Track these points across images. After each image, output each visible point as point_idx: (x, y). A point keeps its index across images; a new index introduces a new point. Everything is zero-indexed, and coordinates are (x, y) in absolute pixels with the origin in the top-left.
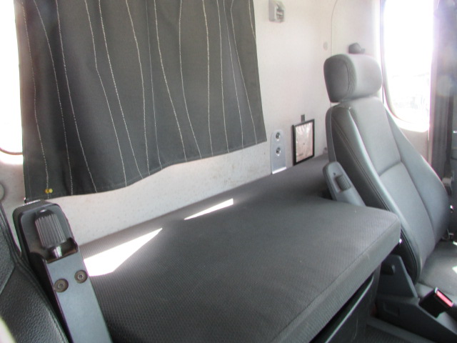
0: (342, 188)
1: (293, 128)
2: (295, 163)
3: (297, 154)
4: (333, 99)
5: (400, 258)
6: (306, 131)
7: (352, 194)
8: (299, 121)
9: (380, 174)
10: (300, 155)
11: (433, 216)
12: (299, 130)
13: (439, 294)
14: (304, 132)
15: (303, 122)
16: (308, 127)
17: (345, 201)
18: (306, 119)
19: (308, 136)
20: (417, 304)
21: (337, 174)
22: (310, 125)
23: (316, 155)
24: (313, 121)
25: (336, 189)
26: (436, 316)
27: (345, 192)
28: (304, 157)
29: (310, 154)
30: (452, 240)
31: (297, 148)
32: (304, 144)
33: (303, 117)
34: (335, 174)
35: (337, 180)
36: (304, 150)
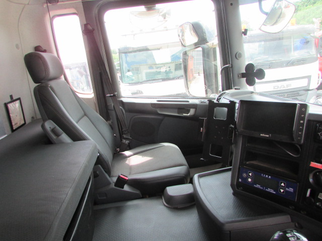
0: (58, 135)
1: (6, 105)
2: (13, 131)
3: (13, 124)
4: (35, 81)
5: (100, 166)
6: (16, 106)
7: (65, 137)
8: (9, 100)
9: (77, 123)
10: (15, 124)
11: (108, 141)
12: (10, 106)
13: (122, 176)
14: (14, 107)
15: (13, 101)
16: (17, 104)
17: (61, 143)
18: (14, 98)
19: (18, 110)
20: (114, 186)
21: (52, 127)
22: (18, 102)
23: (27, 122)
24: (19, 99)
25: (54, 137)
26: (123, 188)
27: (60, 137)
28: (19, 125)
29: (23, 122)
30: (119, 152)
31: (12, 119)
32: (17, 116)
33: (11, 96)
34: (50, 128)
35: (53, 131)
36: (17, 120)
